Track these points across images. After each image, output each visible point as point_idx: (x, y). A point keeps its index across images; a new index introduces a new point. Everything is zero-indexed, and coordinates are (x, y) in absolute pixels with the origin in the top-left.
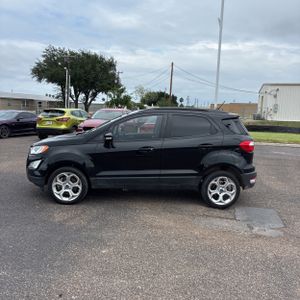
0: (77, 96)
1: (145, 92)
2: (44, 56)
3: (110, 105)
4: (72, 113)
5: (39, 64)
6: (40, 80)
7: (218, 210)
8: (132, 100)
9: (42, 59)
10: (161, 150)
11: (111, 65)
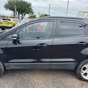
0: (19, 15)
1: (41, 14)
2: (8, 1)
3: (29, 18)
4: (14, 20)
5: (6, 4)
6: (7, 9)
7: (86, 82)
8: (36, 16)
9: (7, 2)
10: (52, 45)
11: (30, 5)
